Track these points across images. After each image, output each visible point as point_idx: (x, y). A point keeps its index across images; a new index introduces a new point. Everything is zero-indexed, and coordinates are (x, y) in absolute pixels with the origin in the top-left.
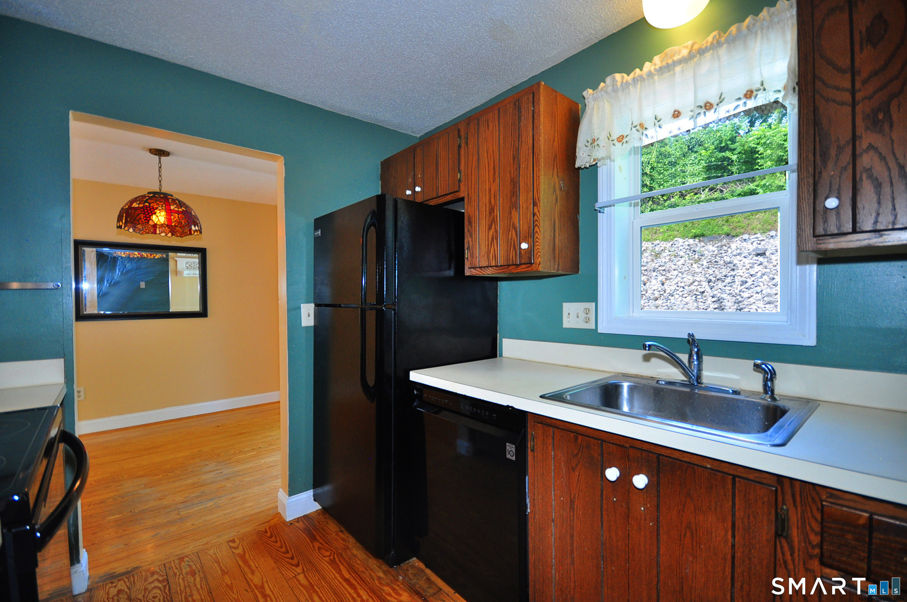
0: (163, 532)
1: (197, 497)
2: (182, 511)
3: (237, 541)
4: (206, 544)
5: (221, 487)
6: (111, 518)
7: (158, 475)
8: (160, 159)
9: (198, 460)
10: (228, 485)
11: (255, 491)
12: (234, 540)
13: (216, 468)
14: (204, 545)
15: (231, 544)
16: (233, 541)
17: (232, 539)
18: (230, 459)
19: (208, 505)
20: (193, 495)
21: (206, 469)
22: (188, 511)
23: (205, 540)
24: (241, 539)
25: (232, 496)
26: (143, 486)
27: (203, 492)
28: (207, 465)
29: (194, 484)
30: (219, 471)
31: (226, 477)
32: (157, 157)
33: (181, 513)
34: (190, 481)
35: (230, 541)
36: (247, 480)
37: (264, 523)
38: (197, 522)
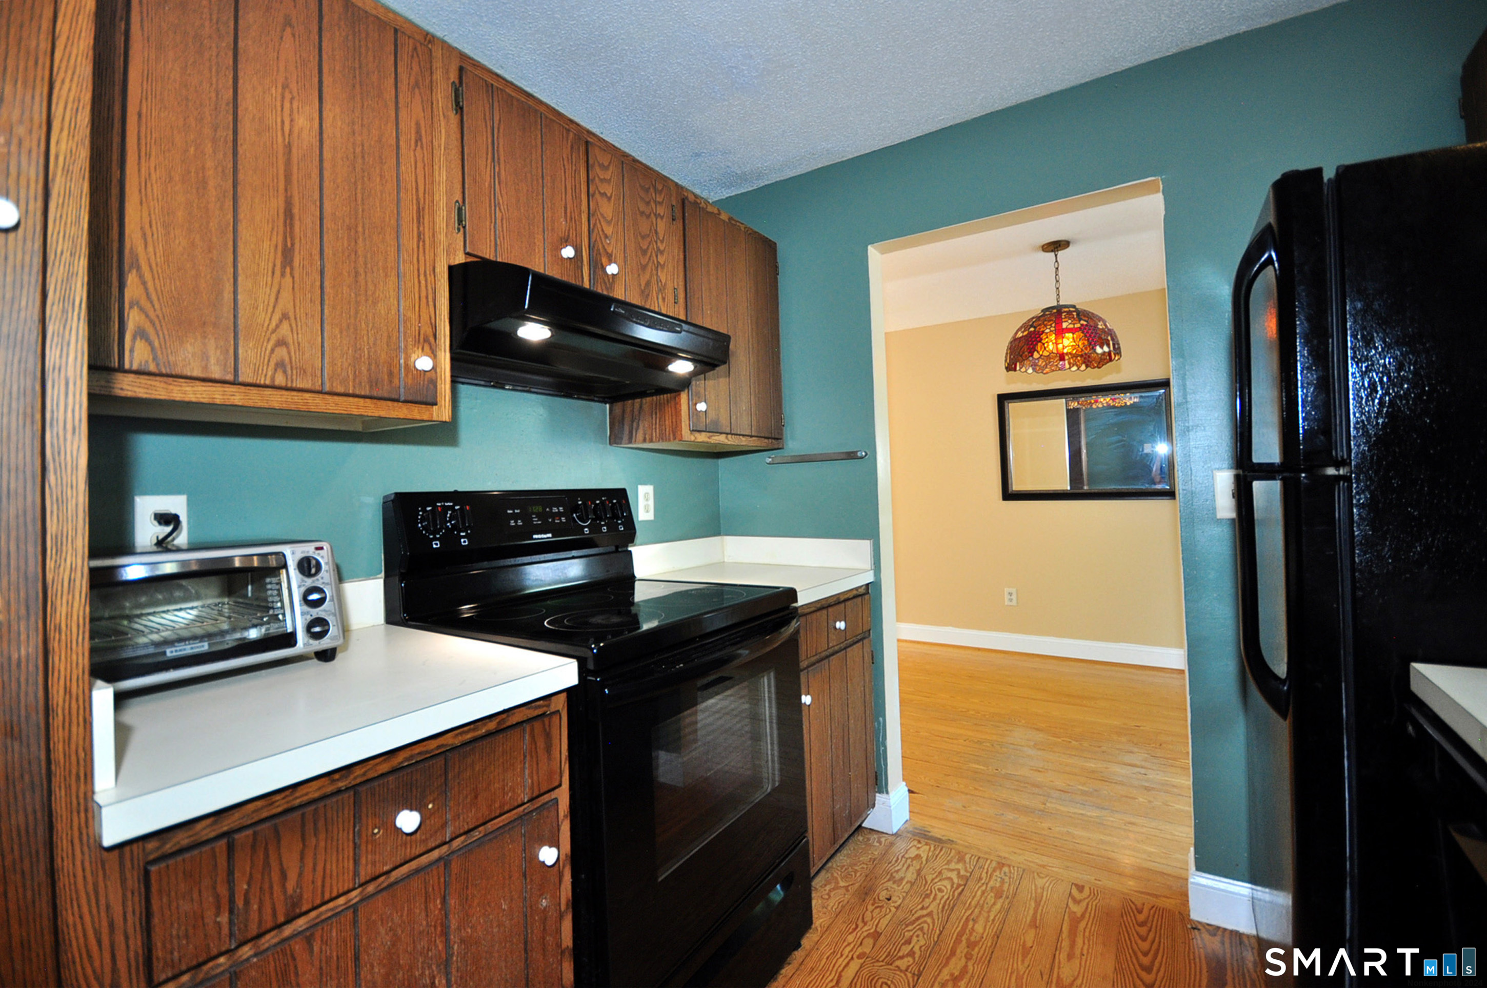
0: (1010, 816)
1: (1084, 793)
2: (1051, 802)
3: (1086, 892)
4: (1044, 866)
5: (1127, 797)
6: (974, 766)
7: (1059, 738)
8: (1056, 255)
9: (1124, 739)
10: (1141, 800)
11: (1177, 833)
12: (1083, 887)
13: (1143, 763)
14: (1040, 866)
15: (1075, 892)
16: (1081, 888)
17: (1080, 883)
18: (1175, 759)
19: (1089, 814)
20: (1080, 787)
21: (1128, 758)
22: (1058, 807)
23: (1045, 860)
24: (1093, 894)
25: (1133, 820)
26: (1032, 743)
27: (1096, 790)
28: (1132, 752)
29: (1093, 772)
30: (1143, 771)
31: (1147, 784)
32: (1053, 254)
33: (1048, 804)
34: (1091, 765)
35: (1076, 885)
36: (1177, 806)
37: (1149, 894)
38: (1058, 829)
